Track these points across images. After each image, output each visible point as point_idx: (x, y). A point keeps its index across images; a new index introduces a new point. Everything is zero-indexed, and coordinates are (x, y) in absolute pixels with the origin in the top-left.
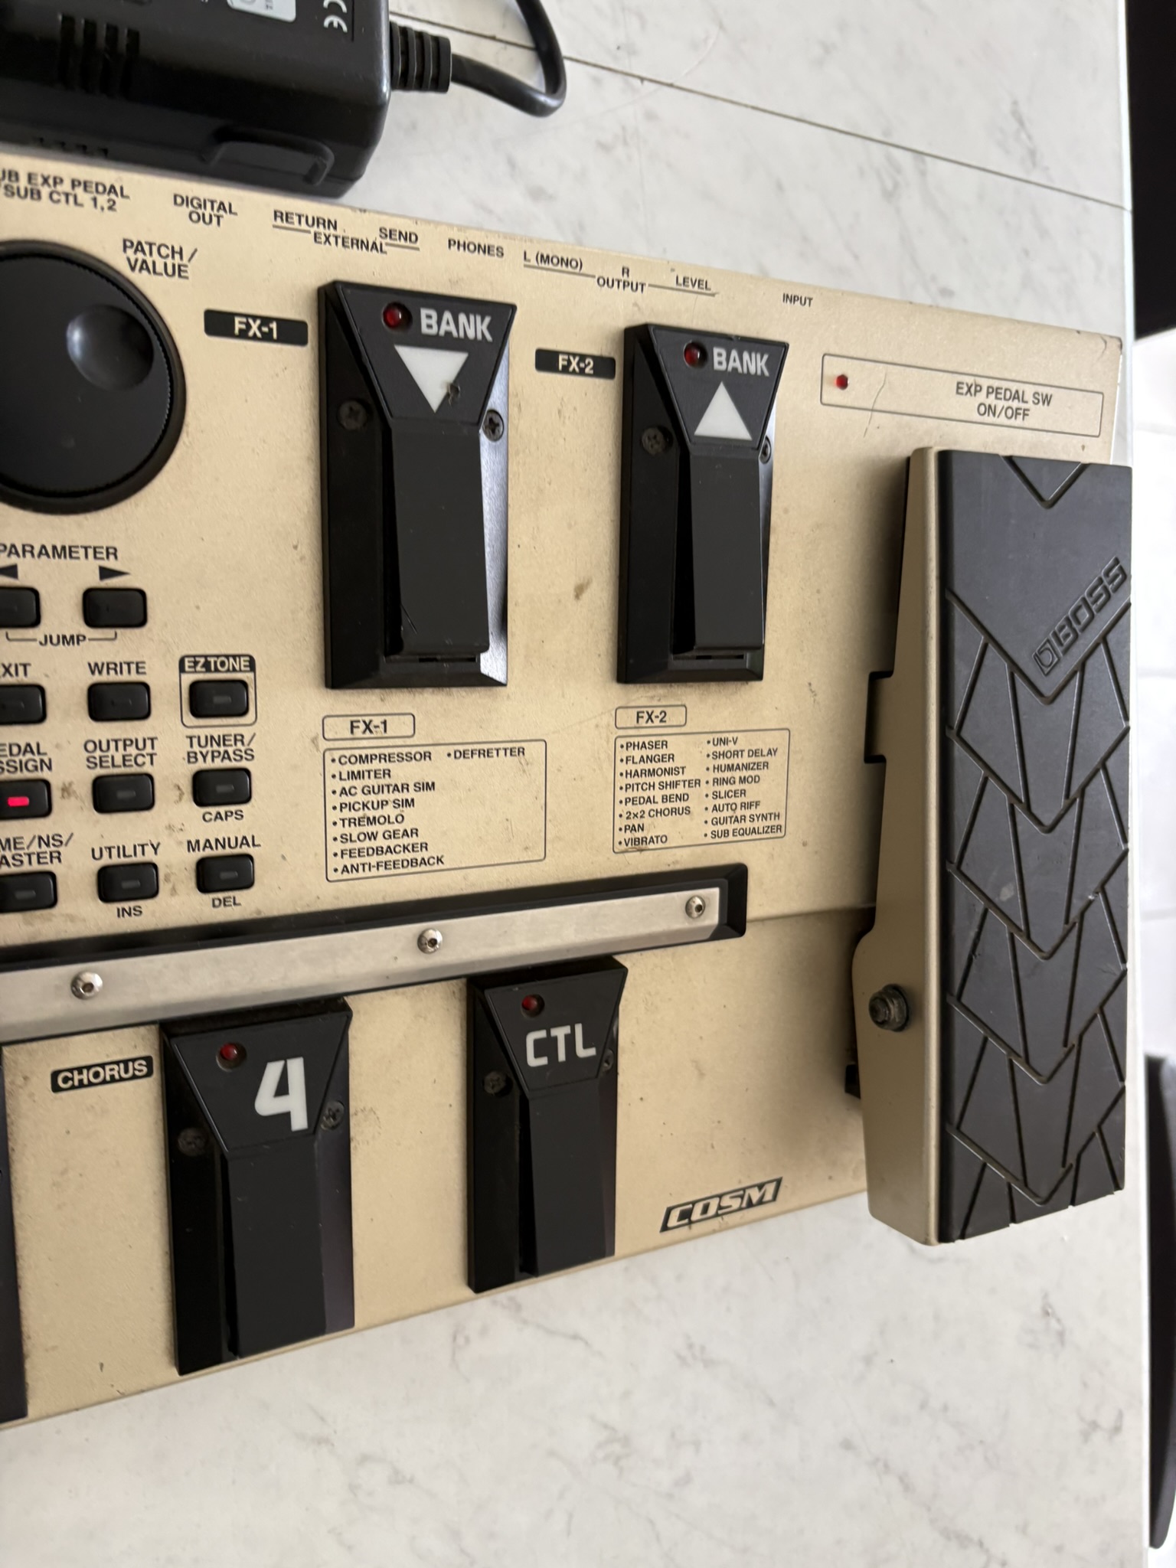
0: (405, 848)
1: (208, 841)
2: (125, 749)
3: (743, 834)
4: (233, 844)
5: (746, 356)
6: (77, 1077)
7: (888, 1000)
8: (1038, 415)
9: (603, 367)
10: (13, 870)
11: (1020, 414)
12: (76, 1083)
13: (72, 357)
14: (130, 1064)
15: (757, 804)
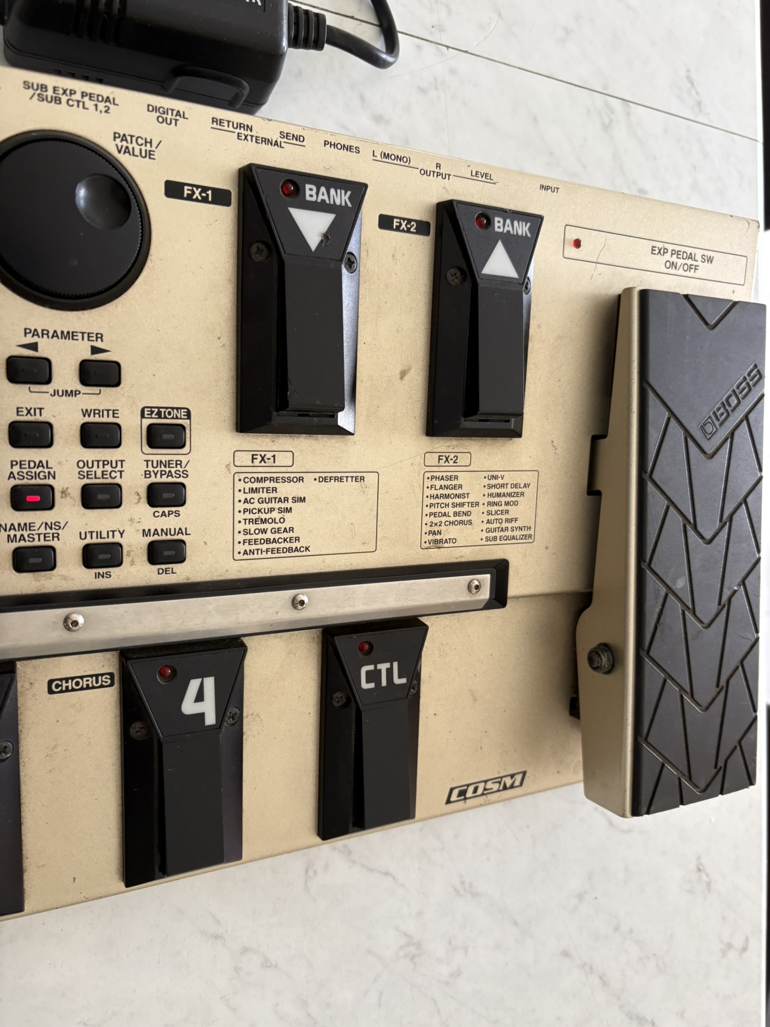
0: (285, 540)
1: (156, 530)
2: (104, 467)
3: (506, 540)
4: (173, 533)
5: (516, 223)
6: (64, 685)
7: (600, 653)
8: (704, 269)
9: (422, 228)
10: (28, 544)
11: (692, 268)
12: (64, 689)
13: (79, 208)
14: (100, 677)
15: (516, 520)
